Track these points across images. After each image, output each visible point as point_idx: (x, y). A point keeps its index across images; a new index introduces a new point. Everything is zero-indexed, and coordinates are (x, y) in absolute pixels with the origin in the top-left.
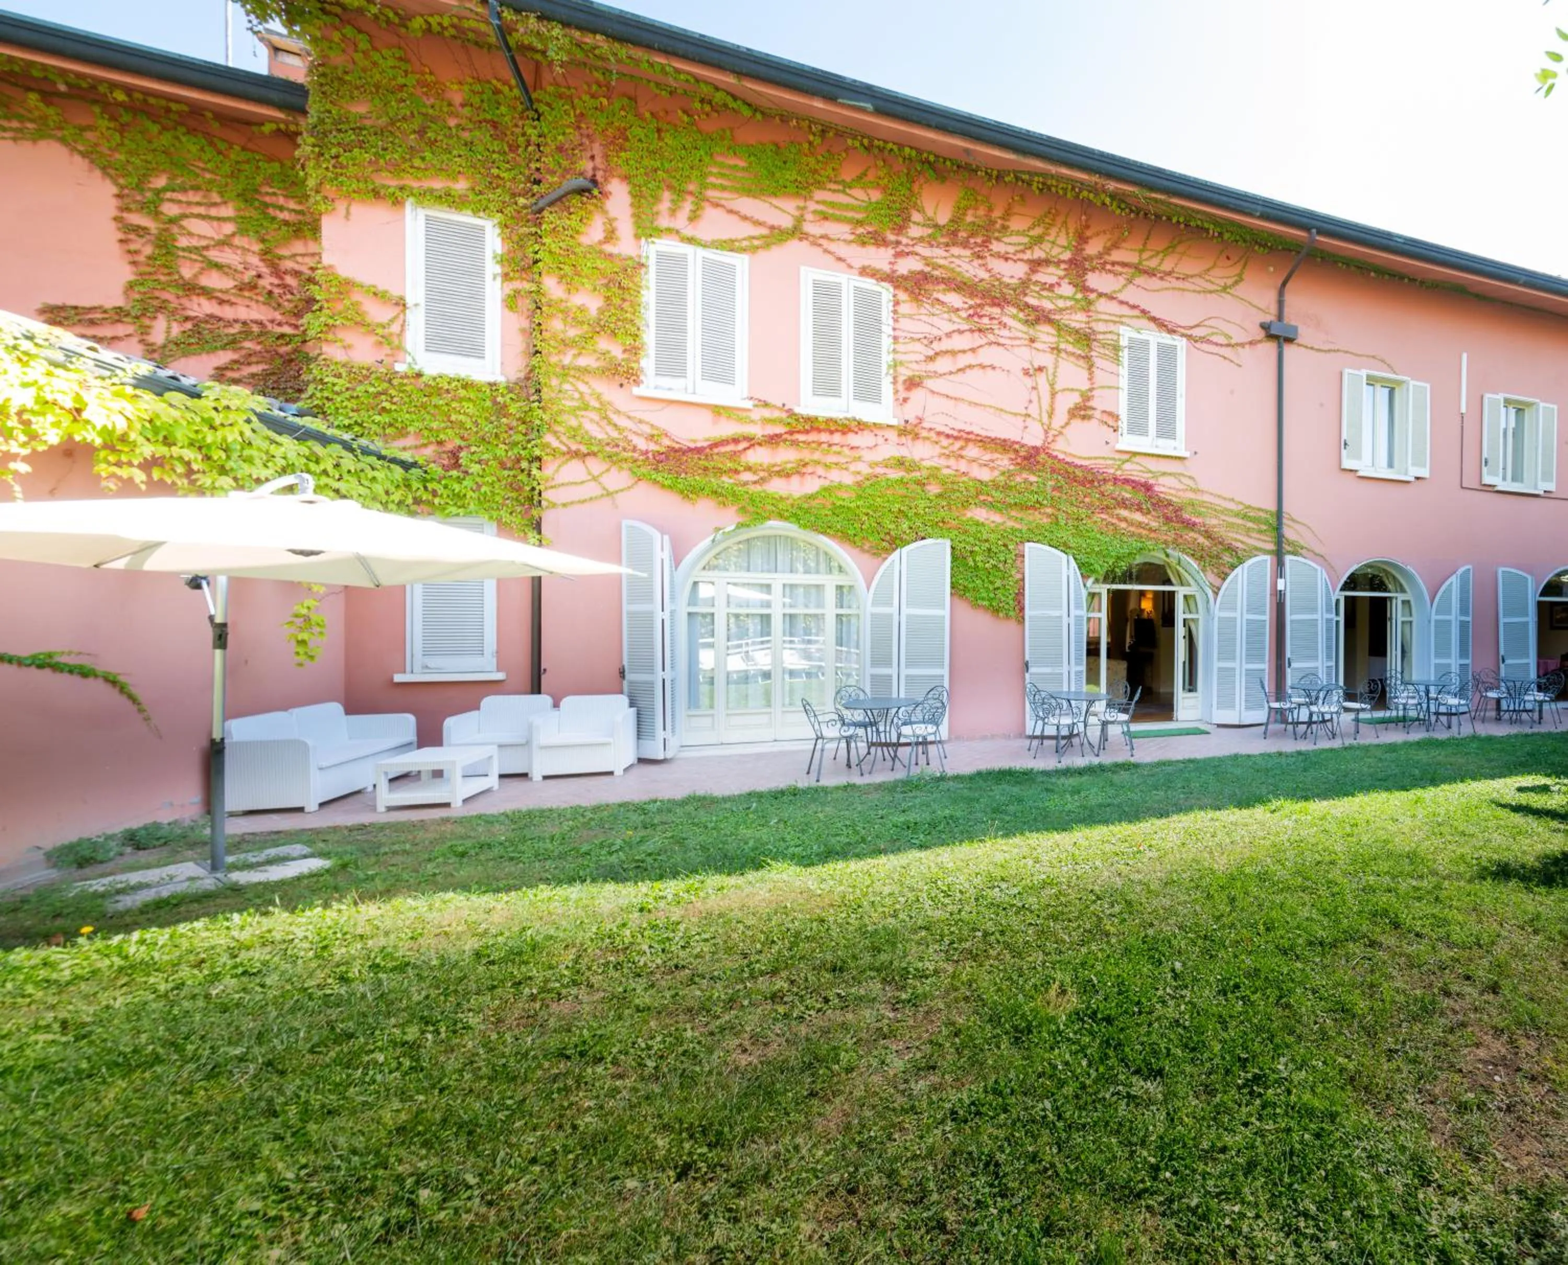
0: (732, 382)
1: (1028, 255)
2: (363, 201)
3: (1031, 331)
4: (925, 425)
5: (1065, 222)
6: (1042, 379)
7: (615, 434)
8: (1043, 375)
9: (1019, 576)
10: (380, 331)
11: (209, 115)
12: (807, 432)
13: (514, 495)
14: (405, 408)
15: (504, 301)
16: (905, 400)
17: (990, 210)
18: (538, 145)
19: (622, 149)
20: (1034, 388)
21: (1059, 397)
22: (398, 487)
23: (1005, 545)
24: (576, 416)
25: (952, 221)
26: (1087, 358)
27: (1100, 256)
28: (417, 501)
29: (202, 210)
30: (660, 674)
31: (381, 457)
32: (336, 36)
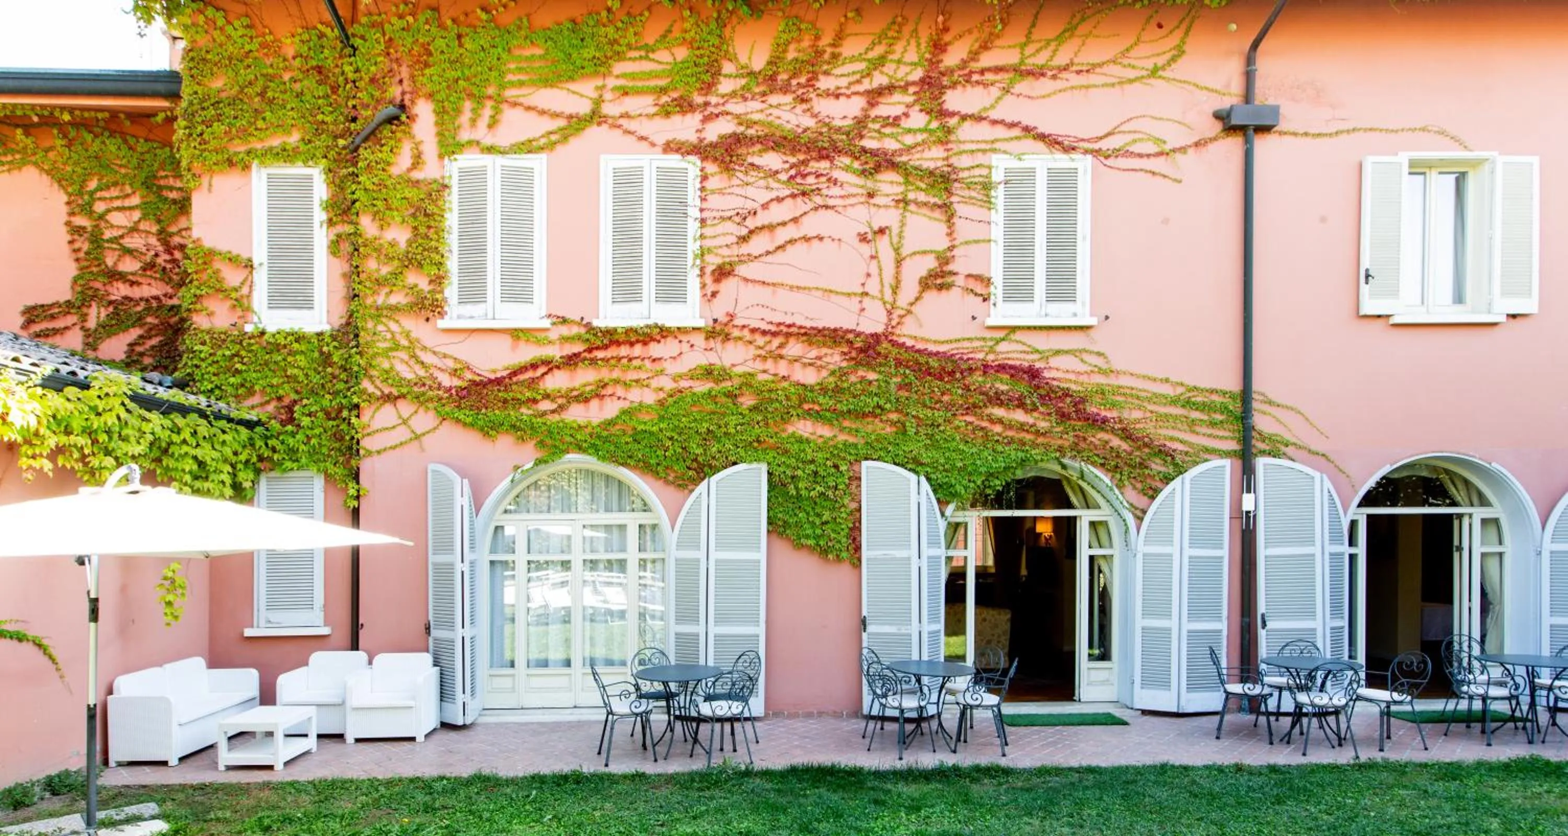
0: (529, 300)
1: (866, 85)
2: (221, 171)
3: (870, 184)
4: (736, 322)
5: (916, 30)
6: (884, 245)
7: (422, 373)
8: (886, 238)
9: (854, 505)
10: (234, 295)
11: (122, 116)
12: (605, 347)
13: (337, 445)
14: (252, 367)
15: (329, 247)
16: (714, 294)
17: (817, 38)
18: (354, 82)
19: (427, 65)
20: (872, 257)
21: (907, 264)
22: (244, 447)
23: (836, 467)
24: (388, 357)
25: (770, 63)
26: (945, 207)
27: (964, 63)
28: (261, 459)
29: (118, 203)
30: (459, 633)
31: (230, 420)
32: (201, 19)
